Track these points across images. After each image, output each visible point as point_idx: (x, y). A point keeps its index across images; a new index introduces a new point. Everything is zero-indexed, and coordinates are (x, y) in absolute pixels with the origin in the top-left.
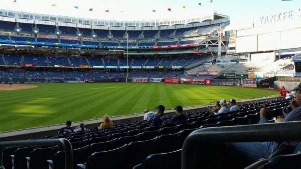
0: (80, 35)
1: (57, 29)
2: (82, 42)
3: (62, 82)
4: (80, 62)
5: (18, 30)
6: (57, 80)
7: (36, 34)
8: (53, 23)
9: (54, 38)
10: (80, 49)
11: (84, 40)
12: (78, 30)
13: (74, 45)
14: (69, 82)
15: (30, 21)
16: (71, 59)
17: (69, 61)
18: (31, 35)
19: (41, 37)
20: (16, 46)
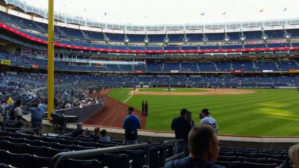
0: (288, 37)
1: (264, 34)
2: (291, 45)
3: (273, 88)
4: (290, 66)
5: (227, 40)
6: (267, 85)
7: (243, 42)
8: (259, 29)
9: (261, 43)
10: (288, 52)
11: (292, 42)
12: (286, 33)
13: (282, 48)
14: (281, 87)
15: (238, 30)
16: (278, 63)
17: (277, 65)
18: (239, 43)
19: (249, 44)
20: (226, 54)
